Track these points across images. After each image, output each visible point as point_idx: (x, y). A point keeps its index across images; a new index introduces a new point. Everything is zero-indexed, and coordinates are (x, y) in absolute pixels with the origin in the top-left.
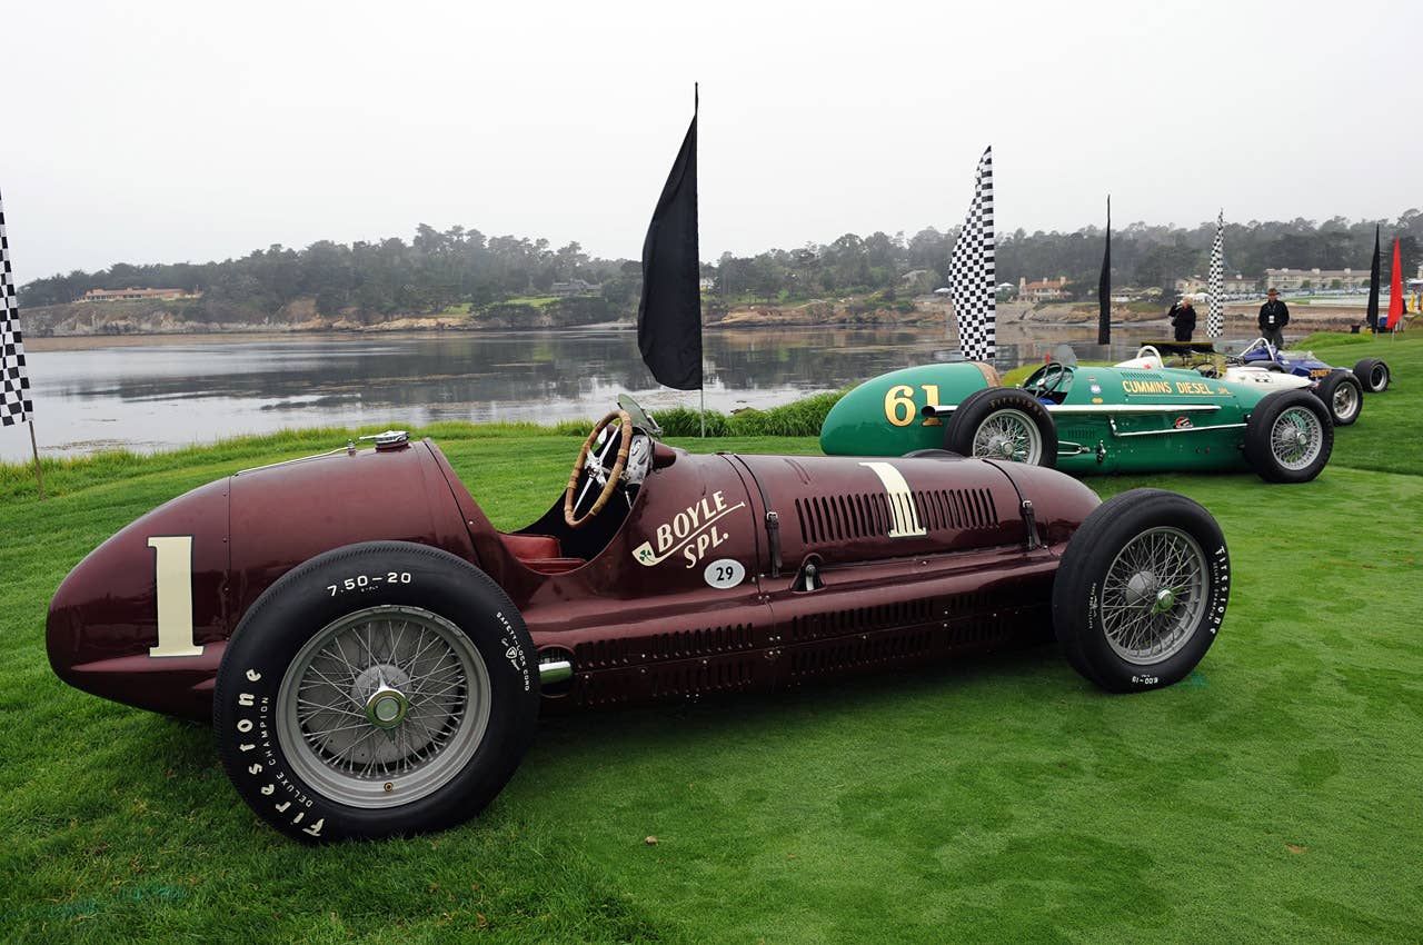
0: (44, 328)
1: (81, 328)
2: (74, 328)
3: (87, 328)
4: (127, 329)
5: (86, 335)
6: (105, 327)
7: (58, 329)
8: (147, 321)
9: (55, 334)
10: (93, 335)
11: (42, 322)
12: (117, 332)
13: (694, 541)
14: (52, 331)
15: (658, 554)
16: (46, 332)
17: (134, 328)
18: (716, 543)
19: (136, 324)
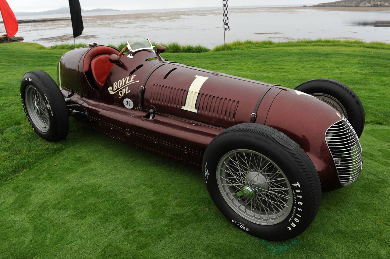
0: (357, 4)
1: (368, 4)
2: (365, 4)
3: (369, 5)
4: (380, 5)
5: (368, 7)
6: (374, 4)
7: (361, 5)
8: (387, 3)
9: (360, 6)
10: (370, 7)
11: (357, 2)
12: (377, 6)
13: (121, 90)
14: (359, 5)
15: (113, 91)
16: (357, 5)
17: (383, 5)
18: (127, 92)
19: (384, 3)
